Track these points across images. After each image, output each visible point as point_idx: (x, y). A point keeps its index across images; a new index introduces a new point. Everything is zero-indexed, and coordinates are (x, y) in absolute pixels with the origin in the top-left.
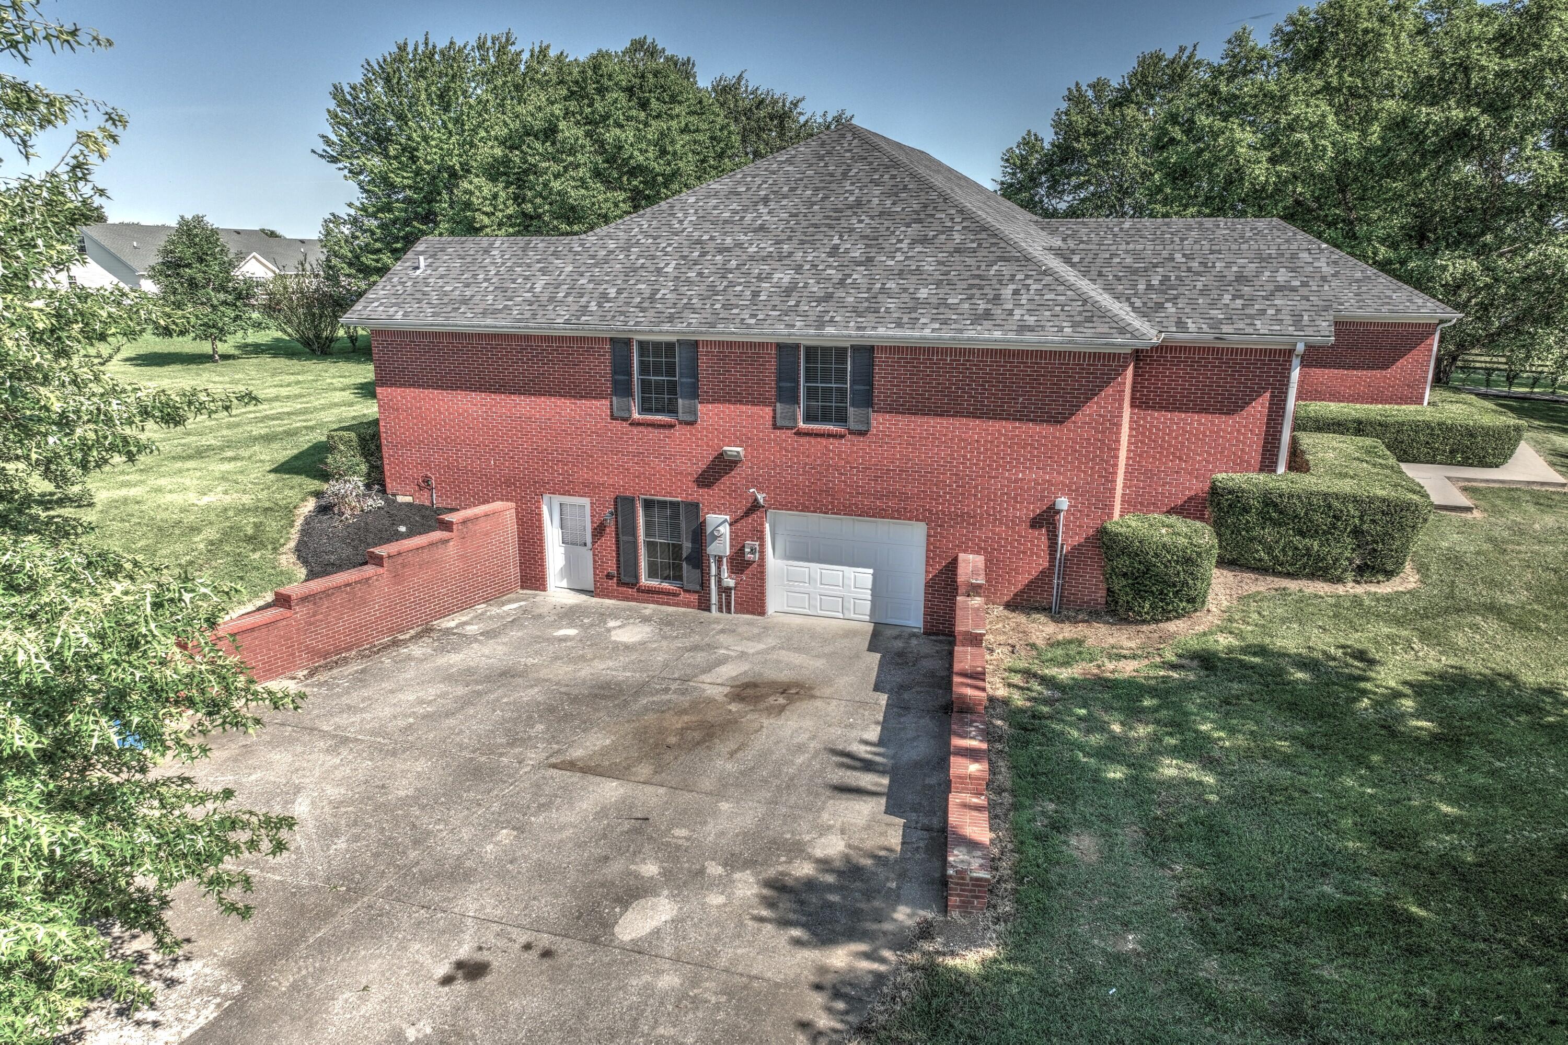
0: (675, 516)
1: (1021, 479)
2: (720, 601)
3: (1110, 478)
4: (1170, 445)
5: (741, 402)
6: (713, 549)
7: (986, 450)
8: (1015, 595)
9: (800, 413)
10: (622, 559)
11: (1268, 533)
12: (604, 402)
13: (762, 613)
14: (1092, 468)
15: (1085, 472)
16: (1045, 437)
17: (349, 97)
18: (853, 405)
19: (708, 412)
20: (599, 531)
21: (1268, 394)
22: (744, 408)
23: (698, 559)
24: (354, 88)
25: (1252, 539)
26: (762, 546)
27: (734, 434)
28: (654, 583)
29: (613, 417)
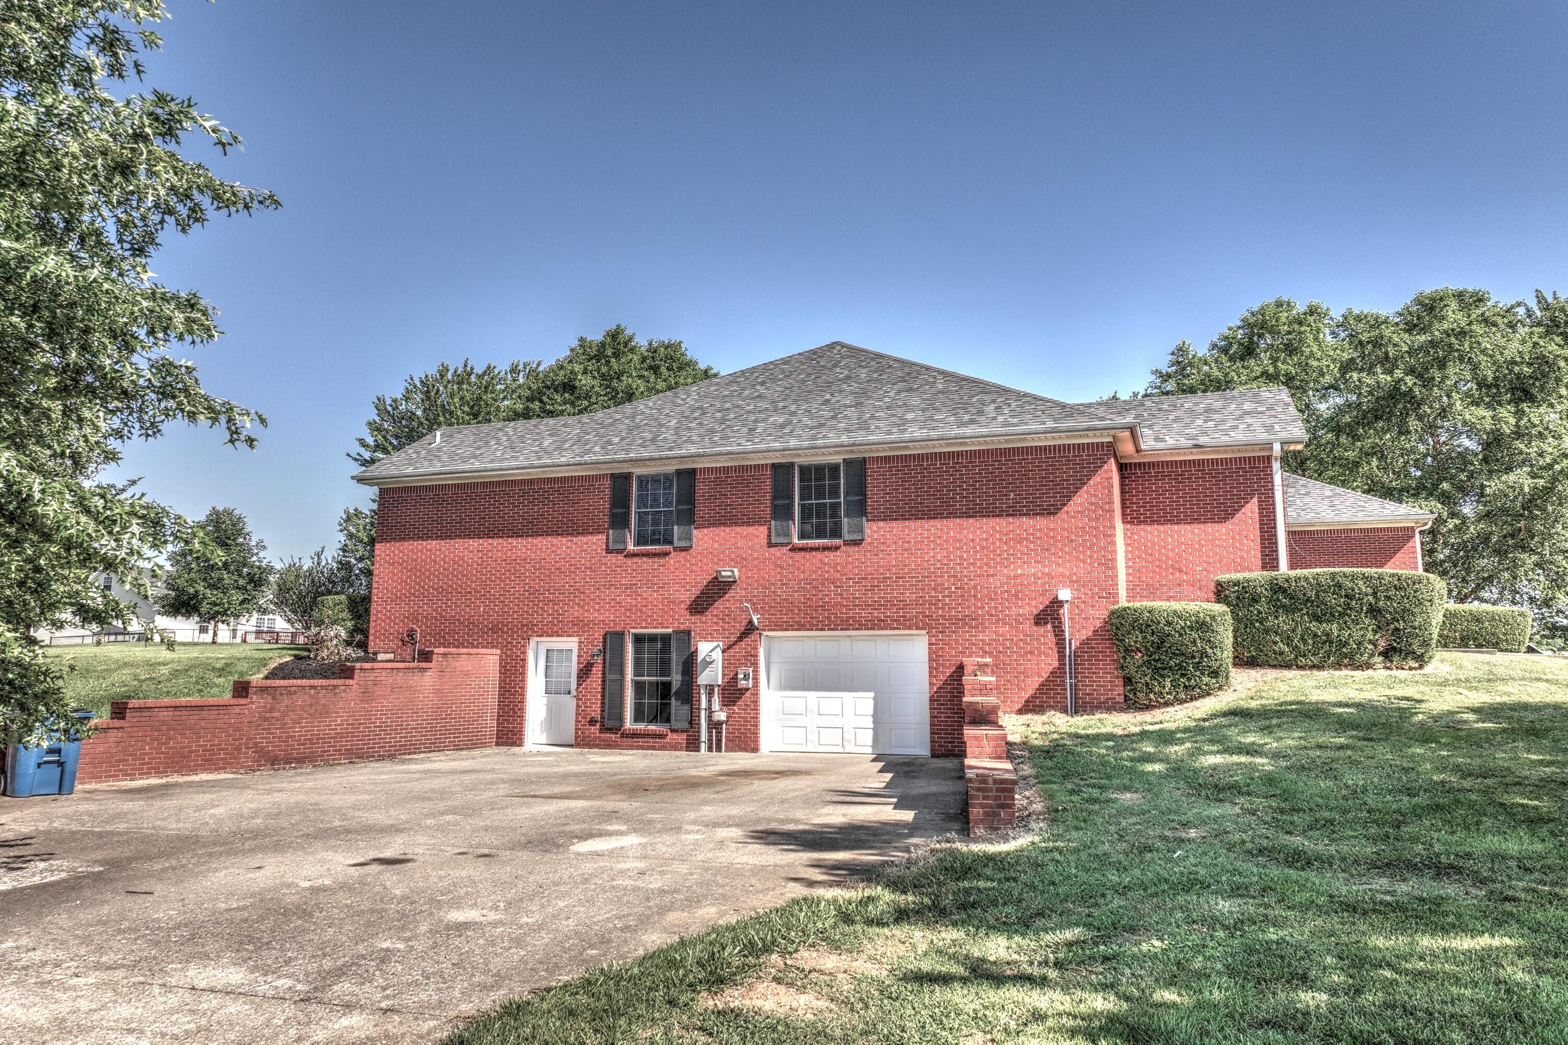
0: (666, 649)
1: (1021, 575)
2: (710, 740)
3: (1110, 564)
4: (1168, 558)
5: (736, 524)
6: (703, 679)
7: (983, 548)
8: (1027, 701)
9: (795, 529)
10: (607, 701)
11: (1283, 622)
12: (600, 536)
13: (755, 750)
14: (1091, 557)
15: (1084, 562)
16: (1040, 530)
17: (389, 408)
18: (847, 515)
19: (702, 538)
20: (584, 672)
21: (1255, 500)
22: (739, 529)
23: (688, 694)
24: (395, 401)
25: (1267, 631)
26: (756, 671)
27: (729, 556)
28: (641, 726)
29: (608, 551)
